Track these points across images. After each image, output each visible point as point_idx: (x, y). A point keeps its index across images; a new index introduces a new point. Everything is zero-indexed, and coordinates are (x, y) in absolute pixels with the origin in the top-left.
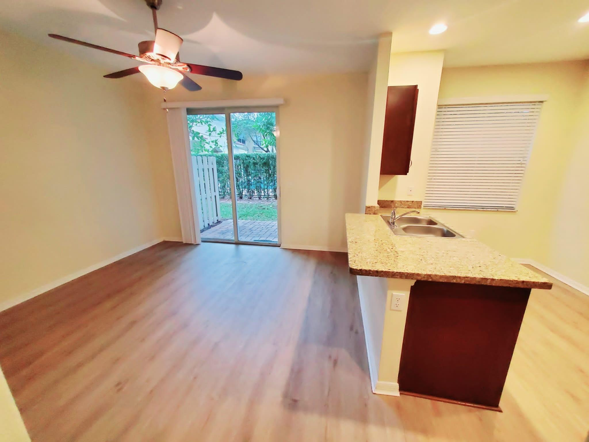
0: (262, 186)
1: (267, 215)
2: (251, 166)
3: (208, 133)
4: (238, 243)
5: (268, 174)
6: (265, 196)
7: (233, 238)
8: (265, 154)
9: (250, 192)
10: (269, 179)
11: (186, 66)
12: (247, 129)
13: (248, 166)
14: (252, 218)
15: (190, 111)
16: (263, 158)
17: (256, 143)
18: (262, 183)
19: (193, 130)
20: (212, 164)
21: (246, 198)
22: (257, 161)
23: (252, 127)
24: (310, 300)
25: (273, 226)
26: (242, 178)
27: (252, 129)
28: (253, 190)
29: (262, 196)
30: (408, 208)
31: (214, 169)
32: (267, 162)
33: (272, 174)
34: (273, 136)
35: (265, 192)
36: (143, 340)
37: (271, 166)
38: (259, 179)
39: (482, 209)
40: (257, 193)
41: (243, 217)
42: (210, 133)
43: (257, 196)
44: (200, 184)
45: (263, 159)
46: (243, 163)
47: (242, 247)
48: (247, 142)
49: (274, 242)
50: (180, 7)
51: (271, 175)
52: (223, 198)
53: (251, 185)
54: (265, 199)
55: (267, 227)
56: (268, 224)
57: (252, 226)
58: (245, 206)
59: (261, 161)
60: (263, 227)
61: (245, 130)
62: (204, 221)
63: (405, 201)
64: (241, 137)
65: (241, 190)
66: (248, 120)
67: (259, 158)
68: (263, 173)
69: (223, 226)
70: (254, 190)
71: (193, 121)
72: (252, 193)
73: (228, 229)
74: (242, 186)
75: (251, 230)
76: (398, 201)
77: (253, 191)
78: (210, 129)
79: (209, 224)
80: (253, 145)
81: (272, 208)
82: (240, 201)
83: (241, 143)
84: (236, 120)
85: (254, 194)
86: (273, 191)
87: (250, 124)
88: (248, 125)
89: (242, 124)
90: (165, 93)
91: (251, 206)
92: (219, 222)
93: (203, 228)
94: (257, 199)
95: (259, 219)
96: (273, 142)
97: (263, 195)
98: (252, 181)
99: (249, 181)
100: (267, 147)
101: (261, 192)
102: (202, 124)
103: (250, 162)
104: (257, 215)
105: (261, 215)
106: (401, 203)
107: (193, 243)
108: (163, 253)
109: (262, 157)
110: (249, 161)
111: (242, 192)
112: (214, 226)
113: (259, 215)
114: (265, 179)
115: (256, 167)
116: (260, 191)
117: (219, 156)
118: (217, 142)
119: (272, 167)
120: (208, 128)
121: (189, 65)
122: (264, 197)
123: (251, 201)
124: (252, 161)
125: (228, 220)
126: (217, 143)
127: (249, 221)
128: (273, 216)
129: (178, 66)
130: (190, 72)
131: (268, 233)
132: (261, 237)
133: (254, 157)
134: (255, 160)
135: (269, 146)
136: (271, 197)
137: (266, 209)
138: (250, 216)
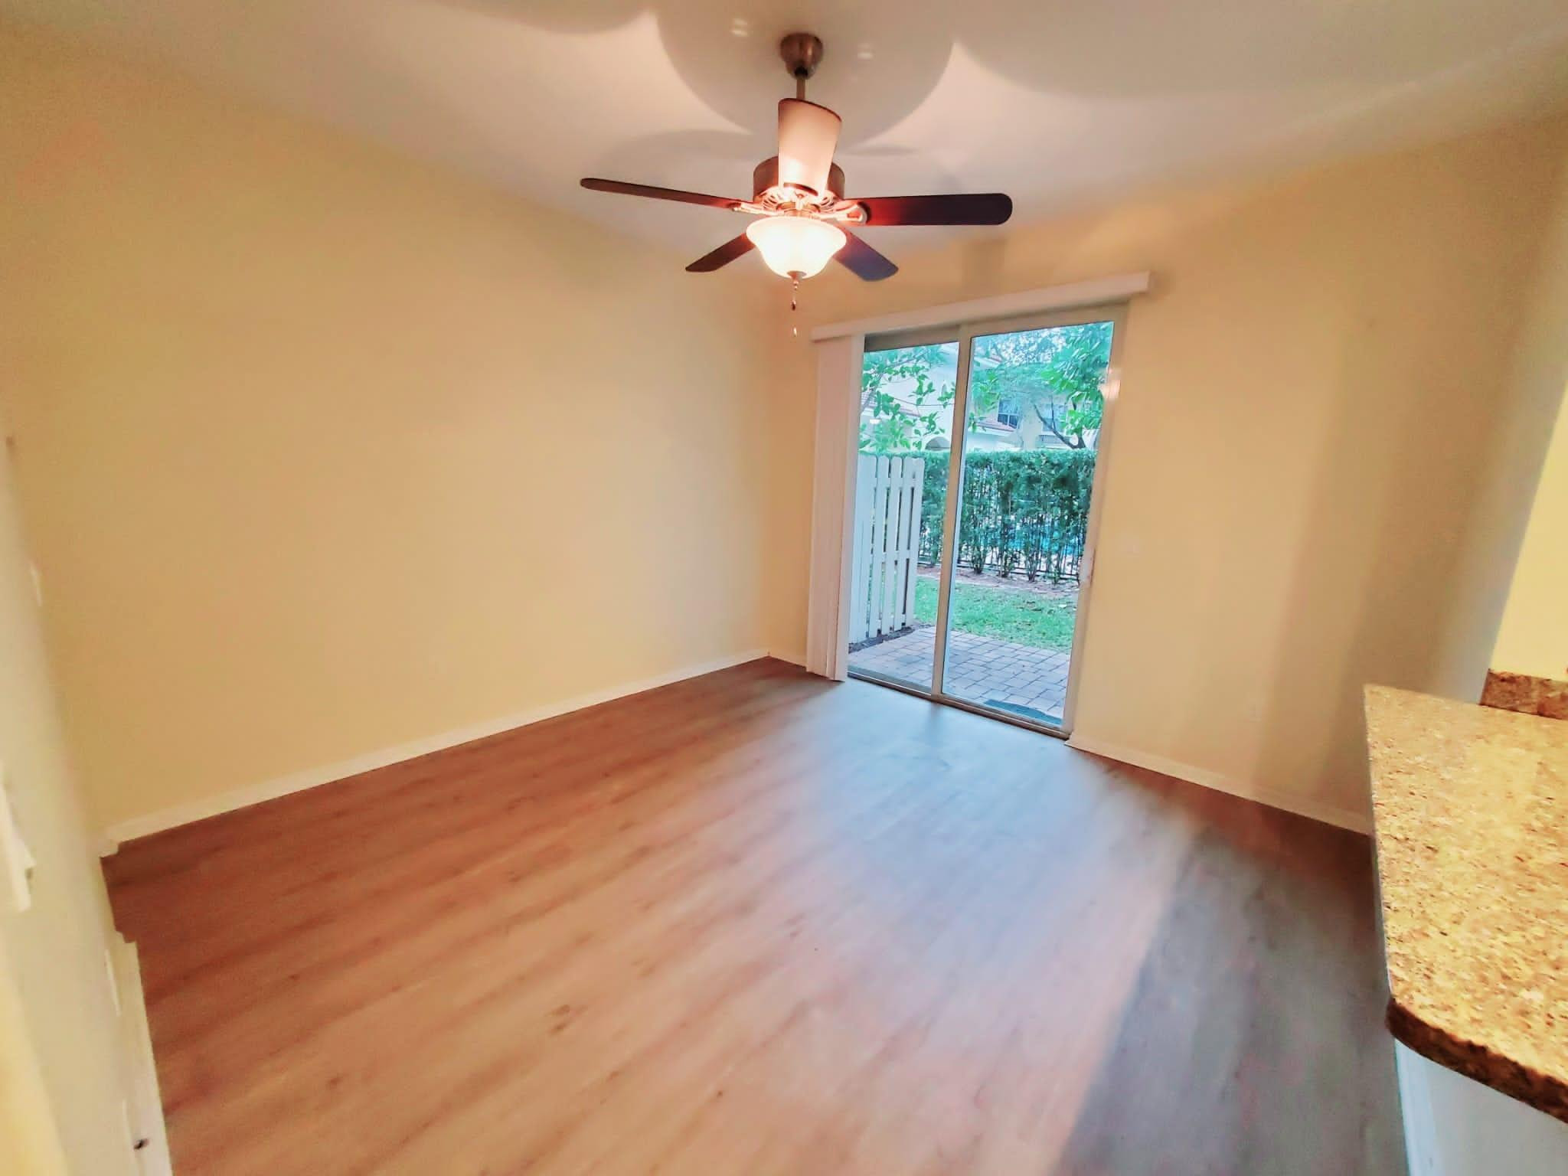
0: (1045, 544)
1: (1044, 631)
2: (1020, 486)
3: (914, 400)
4: (939, 701)
5: (1066, 512)
6: (1050, 575)
7: (928, 684)
8: (1067, 454)
9: (1006, 557)
10: (1068, 525)
11: (856, 207)
12: (1030, 387)
13: (1010, 486)
14: (999, 632)
15: (872, 343)
16: (1058, 465)
17: (1050, 424)
18: (1044, 535)
19: (878, 393)
20: (914, 477)
21: (989, 573)
22: (1040, 472)
23: (1043, 382)
24: (1145, 980)
25: (1058, 667)
26: (989, 518)
27: (1043, 387)
28: (1015, 553)
29: (1038, 573)
31: (915, 490)
32: (1069, 475)
33: (1081, 511)
34: (1099, 399)
35: (1049, 562)
36: (647, 907)
37: (1080, 488)
38: (1037, 523)
40: (1025, 562)
41: (972, 627)
42: (919, 396)
43: (1024, 572)
44: (873, 528)
45: (1060, 466)
46: (999, 478)
47: (949, 713)
48: (1022, 423)
49: (1049, 717)
50: (866, 55)
51: (1077, 514)
52: (932, 566)
53: (1013, 538)
54: (1049, 582)
55: (1039, 666)
56: (1043, 658)
57: (993, 655)
58: (986, 595)
59: (1053, 472)
60: (1023, 663)
61: (1022, 392)
62: (868, 622)
64: (1009, 411)
65: (982, 549)
66: (1034, 363)
67: (1048, 464)
68: (1052, 506)
69: (913, 643)
70: (1020, 552)
71: (881, 370)
72: (1011, 559)
73: (924, 653)
74: (986, 538)
75: (986, 666)
77: (1015, 556)
78: (920, 387)
79: (879, 631)
80: (1040, 429)
81: (1064, 611)
82: (974, 579)
83: (1007, 427)
84: (1001, 365)
85: (1016, 565)
86: (1075, 559)
87: (1038, 374)
88: (1033, 378)
89: (1017, 375)
90: (796, 287)
91: (1000, 597)
92: (906, 629)
93: (865, 639)
94: (1023, 578)
95: (1017, 637)
96: (1098, 419)
97: (1045, 569)
98: (1018, 528)
99: (1006, 526)
100: (1078, 431)
101: (1038, 561)
102: (904, 376)
103: (1017, 475)
104: (1015, 624)
105: (1025, 627)
107: (827, 675)
108: (759, 686)
109: (1056, 462)
110: (1017, 471)
111: (985, 557)
112: (891, 639)
113: (1020, 627)
114: (1056, 524)
115: (1033, 489)
116: (1035, 558)
117: (938, 457)
118: (934, 419)
119: (1083, 492)
120: (918, 384)
121: (864, 204)
122: (1044, 577)
123: (1006, 583)
124: (1024, 472)
125: (930, 626)
126: (934, 423)
127: (988, 638)
128: (1063, 637)
129: (838, 210)
130: (864, 223)
131: (1037, 688)
132: (1011, 695)
133: (1034, 460)
134: (1034, 469)
135: (1083, 431)
136: (1066, 579)
137: (1044, 611)
138: (992, 625)
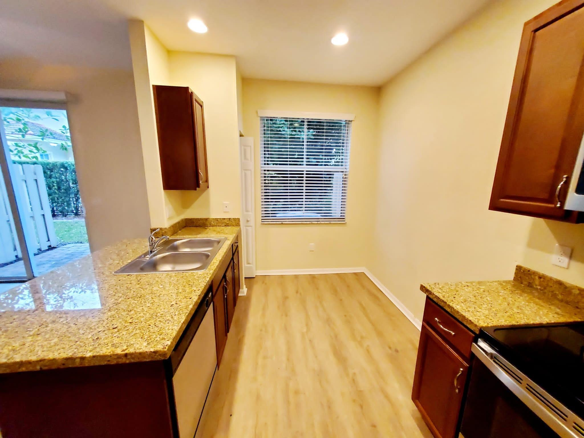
30: (226, 226)
31: (38, 180)
39: (316, 222)
63: (221, 218)
76: (214, 219)
92: (51, 249)
106: (217, 221)
